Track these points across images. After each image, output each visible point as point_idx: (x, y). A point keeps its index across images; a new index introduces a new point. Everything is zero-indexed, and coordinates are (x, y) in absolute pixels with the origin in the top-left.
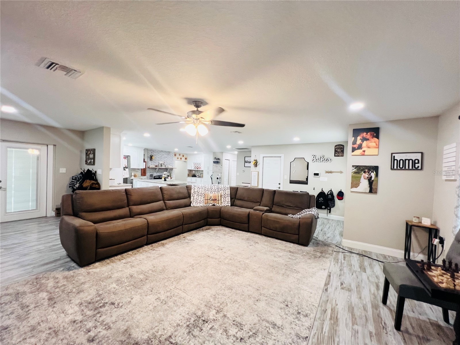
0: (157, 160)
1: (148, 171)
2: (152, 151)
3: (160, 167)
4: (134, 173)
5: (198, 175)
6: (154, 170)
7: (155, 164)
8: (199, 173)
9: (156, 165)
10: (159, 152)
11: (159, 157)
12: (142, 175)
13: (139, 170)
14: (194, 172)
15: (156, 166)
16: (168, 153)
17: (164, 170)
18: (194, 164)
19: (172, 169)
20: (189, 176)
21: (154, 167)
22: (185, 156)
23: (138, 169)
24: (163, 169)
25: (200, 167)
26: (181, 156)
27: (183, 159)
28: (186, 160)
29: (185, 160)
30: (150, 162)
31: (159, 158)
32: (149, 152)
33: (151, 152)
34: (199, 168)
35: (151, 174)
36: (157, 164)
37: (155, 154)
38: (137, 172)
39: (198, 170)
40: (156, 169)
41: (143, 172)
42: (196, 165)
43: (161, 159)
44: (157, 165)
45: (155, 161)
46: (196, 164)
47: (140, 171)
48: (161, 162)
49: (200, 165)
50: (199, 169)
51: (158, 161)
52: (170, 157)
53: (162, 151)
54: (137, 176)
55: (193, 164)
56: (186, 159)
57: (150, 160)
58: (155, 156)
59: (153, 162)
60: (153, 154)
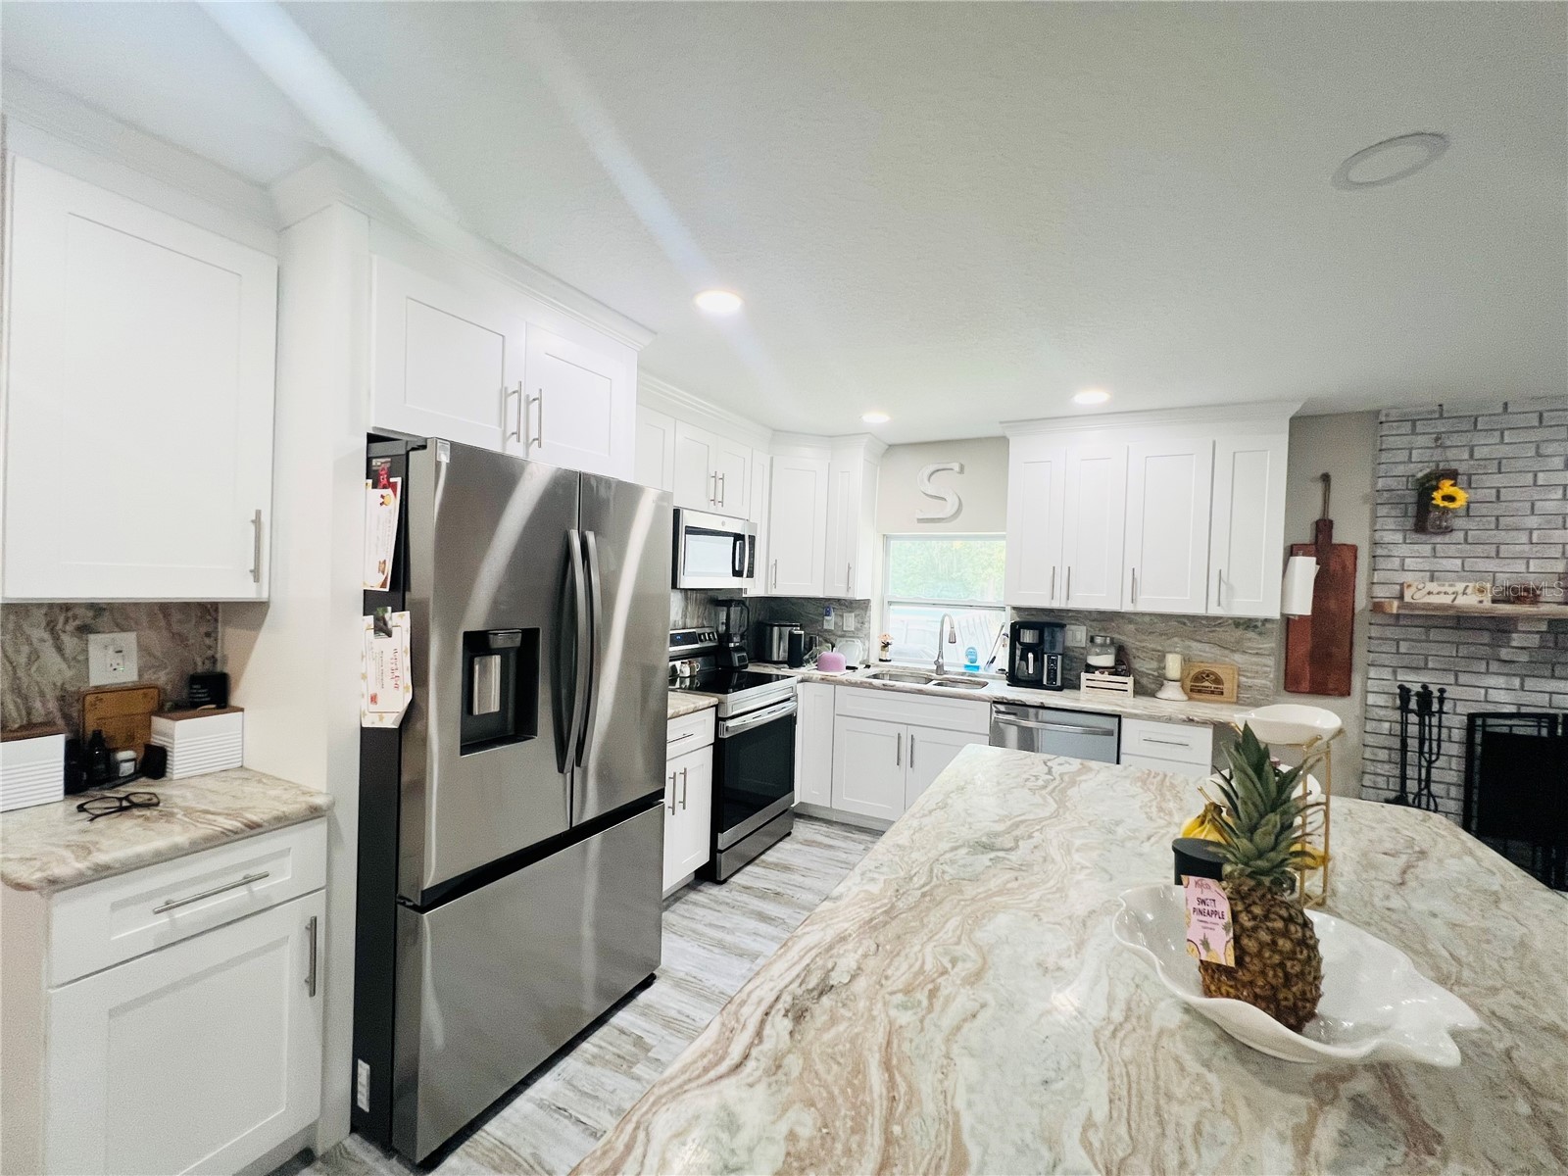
0: (1533, 522)
1: (1388, 647)
2: (1441, 426)
4: (1187, 661)
6: (1486, 638)
7: (1491, 565)
9: (1504, 580)
12: (1292, 684)
13: (1251, 634)
15: (1520, 594)
21: (1469, 601)
23: (1247, 624)
30: (1404, 550)
32: (1390, 442)
33: (1424, 441)
35: (1414, 682)
36: (1531, 571)
37: (1503, 451)
38: (1237, 647)
40: (1499, 628)
41: (1303, 649)
44: (1531, 581)
45: (1502, 536)
47: (1272, 643)
54: (1227, 687)
57: (1410, 523)
58: (1497, 480)
59: (1452, 550)
60: (1451, 454)
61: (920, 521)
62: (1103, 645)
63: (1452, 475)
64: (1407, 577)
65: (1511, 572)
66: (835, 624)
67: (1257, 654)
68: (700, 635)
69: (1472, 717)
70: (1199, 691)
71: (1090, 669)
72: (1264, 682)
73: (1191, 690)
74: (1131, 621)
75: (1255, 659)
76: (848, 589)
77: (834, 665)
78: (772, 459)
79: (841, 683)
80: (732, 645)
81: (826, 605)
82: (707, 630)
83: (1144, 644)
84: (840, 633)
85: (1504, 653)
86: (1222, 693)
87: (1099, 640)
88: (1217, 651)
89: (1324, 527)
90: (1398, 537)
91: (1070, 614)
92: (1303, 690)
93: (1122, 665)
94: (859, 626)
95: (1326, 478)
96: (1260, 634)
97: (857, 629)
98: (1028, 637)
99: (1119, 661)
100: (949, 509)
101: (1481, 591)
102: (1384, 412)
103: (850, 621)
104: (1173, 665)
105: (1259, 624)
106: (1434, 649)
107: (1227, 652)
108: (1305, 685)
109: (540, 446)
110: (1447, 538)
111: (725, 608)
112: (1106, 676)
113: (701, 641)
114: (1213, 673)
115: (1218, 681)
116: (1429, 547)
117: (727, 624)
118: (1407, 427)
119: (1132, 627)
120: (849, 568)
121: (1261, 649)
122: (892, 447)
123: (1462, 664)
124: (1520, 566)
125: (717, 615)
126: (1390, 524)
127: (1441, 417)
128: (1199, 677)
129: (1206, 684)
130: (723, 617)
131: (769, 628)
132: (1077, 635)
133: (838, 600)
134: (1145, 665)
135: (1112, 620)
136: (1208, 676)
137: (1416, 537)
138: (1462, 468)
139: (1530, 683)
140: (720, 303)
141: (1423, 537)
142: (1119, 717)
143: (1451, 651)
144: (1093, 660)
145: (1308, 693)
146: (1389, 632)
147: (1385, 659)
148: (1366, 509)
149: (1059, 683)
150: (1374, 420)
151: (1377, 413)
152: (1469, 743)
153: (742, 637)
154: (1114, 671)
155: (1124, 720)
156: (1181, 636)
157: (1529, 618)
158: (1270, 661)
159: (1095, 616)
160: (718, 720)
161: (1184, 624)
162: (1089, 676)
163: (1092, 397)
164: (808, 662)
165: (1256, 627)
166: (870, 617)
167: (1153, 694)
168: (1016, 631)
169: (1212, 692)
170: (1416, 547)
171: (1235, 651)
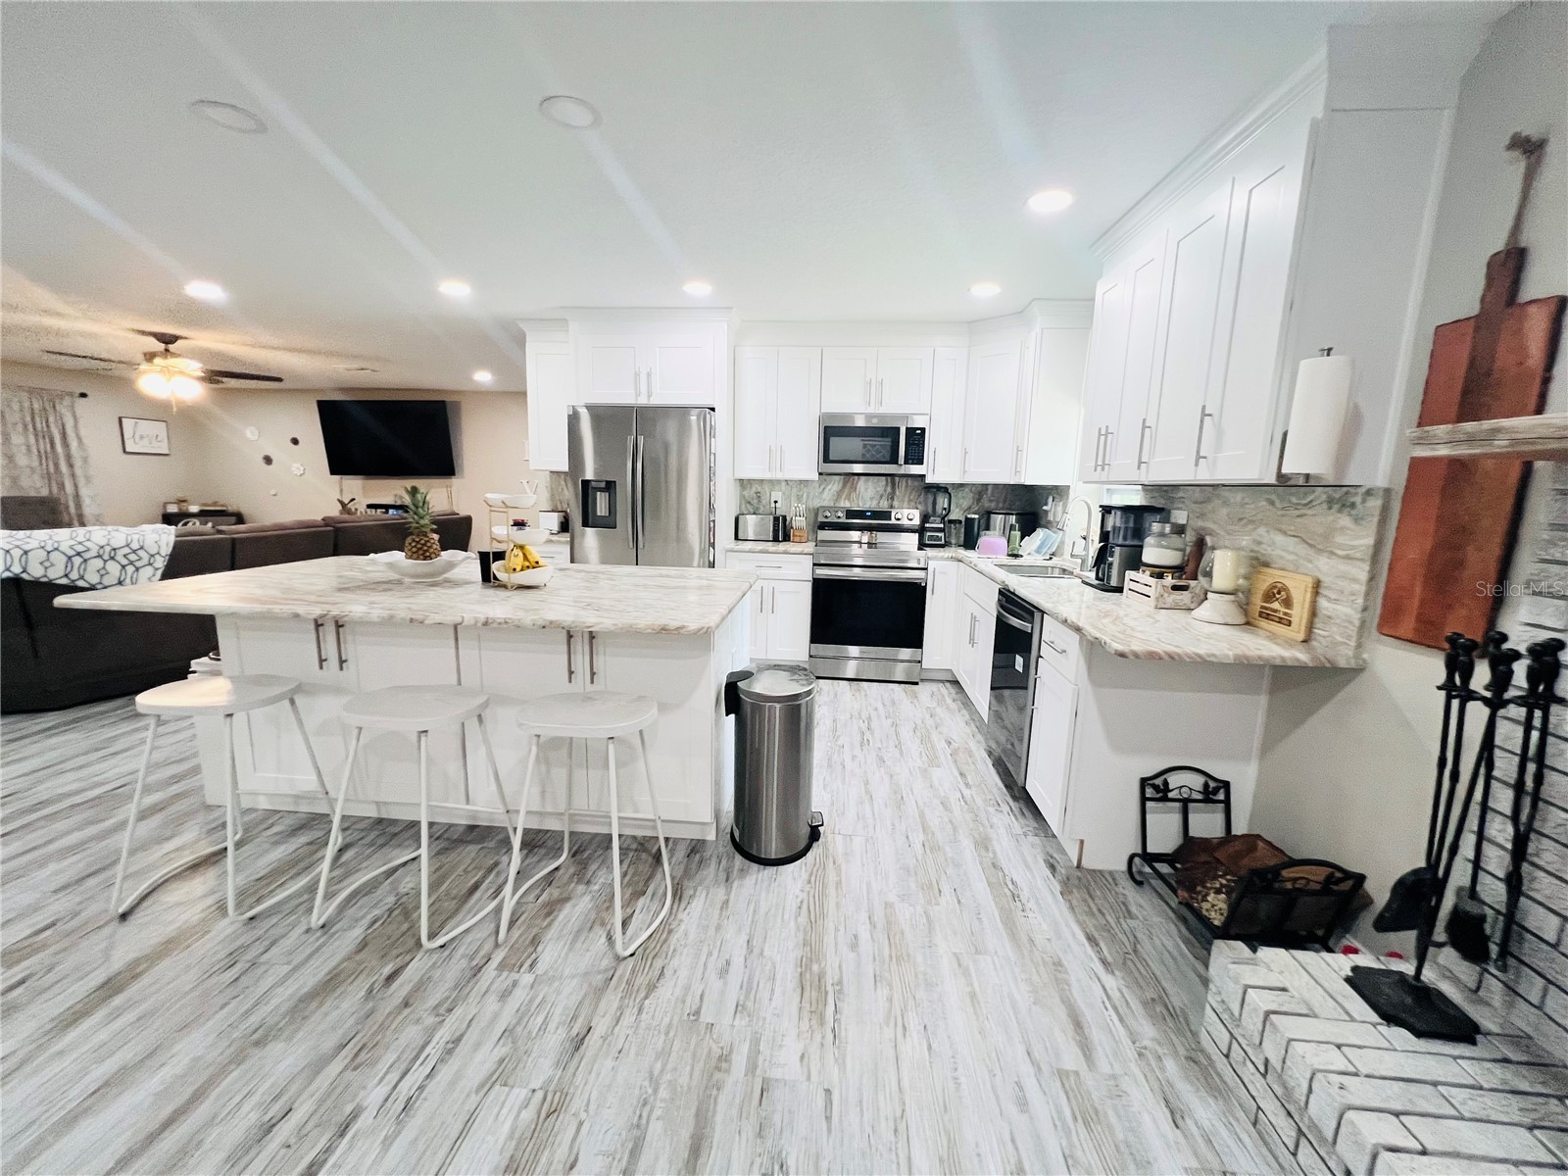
12: (1389, 622)
23: (1341, 499)
38: (1325, 544)
41: (1416, 549)
47: (1369, 539)
54: (1298, 613)
67: (1348, 557)
70: (1268, 617)
71: (1142, 567)
72: (1348, 611)
73: (1261, 614)
75: (1343, 567)
86: (1289, 624)
88: (1302, 549)
92: (1401, 632)
95: (1532, 147)
96: (1357, 520)
105: (1358, 500)
107: (1311, 552)
108: (1408, 625)
114: (1286, 589)
115: (1288, 603)
121: (1353, 547)
128: (1269, 596)
129: (1276, 606)
136: (1279, 593)
145: (1411, 641)
156: (1266, 525)
158: (1362, 572)
160: (813, 566)
162: (1133, 576)
165: (1353, 505)
169: (1280, 621)
171: (1320, 551)
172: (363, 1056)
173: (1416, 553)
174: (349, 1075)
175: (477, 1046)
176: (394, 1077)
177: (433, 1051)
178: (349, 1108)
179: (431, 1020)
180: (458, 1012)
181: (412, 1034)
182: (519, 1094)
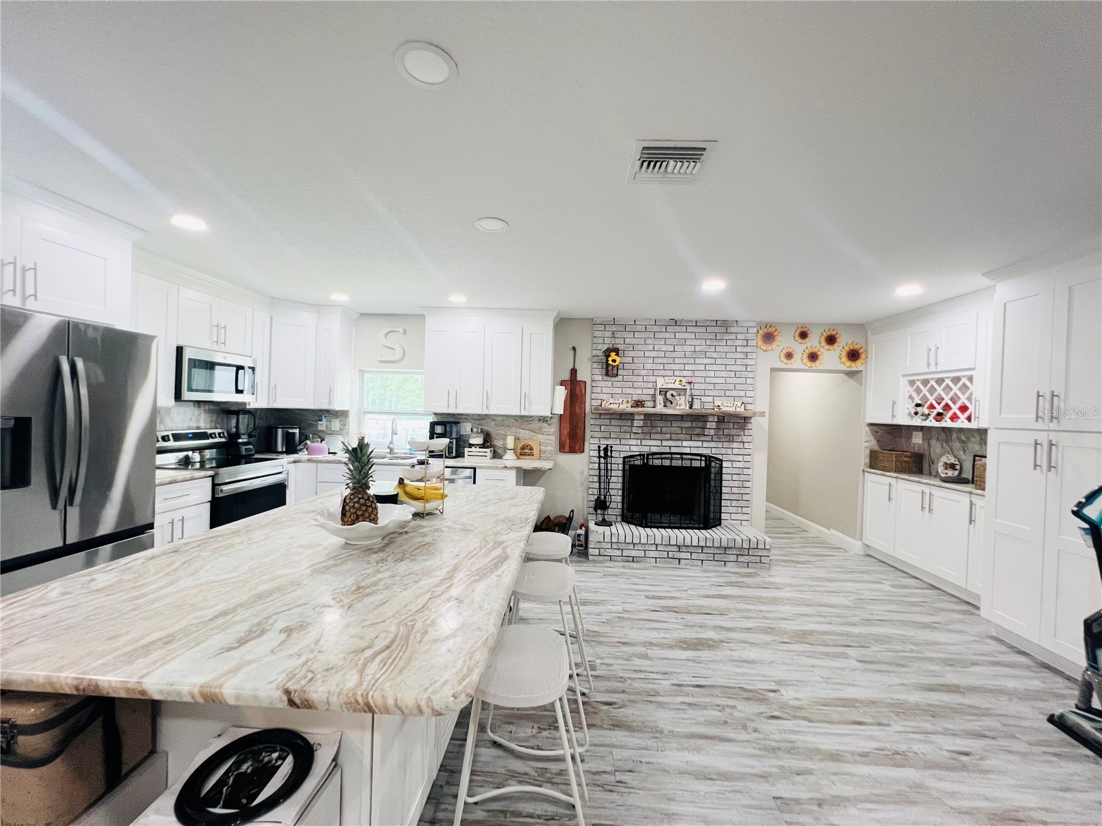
0: (644, 372)
1: (597, 429)
2: (615, 327)
3: (660, 408)
4: (517, 439)
5: (952, 466)
7: (631, 391)
8: (957, 445)
9: (635, 398)
10: (655, 329)
11: (653, 354)
12: (562, 448)
13: (545, 425)
14: (917, 439)
15: (639, 403)
16: (717, 330)
17: (689, 424)
18: (912, 383)
19: (741, 422)
20: (875, 462)
21: (623, 407)
22: (846, 341)
23: (543, 419)
24: (682, 417)
25: (963, 400)
26: (815, 342)
27: (833, 357)
28: (858, 366)
29: (848, 365)
30: (602, 384)
31: (656, 360)
32: (597, 334)
33: (609, 334)
34: (955, 409)
35: (603, 444)
36: (643, 393)
37: (634, 341)
38: (539, 431)
39: (947, 423)
40: (629, 417)
42: (932, 391)
43: (674, 367)
44: (644, 398)
45: (635, 378)
46: (925, 382)
47: (554, 429)
48: (661, 383)
49: (964, 388)
50: (954, 418)
51: (652, 379)
52: (726, 349)
53: (676, 322)
54: (536, 452)
55: (904, 382)
56: (854, 355)
57: (604, 372)
58: (632, 354)
59: (619, 384)
60: (618, 341)
61: (381, 362)
62: (478, 432)
63: (617, 351)
64: (603, 397)
65: (637, 394)
66: (327, 426)
67: (548, 434)
68: (211, 434)
69: (624, 458)
70: (524, 455)
71: (471, 446)
72: (551, 448)
73: (520, 454)
74: (493, 420)
75: (547, 437)
76: (330, 403)
77: (320, 451)
78: (272, 316)
79: (321, 462)
80: (240, 441)
81: (319, 414)
82: (220, 431)
83: (499, 432)
84: (330, 432)
85: (634, 430)
86: (533, 455)
87: (475, 430)
88: (531, 433)
89: (574, 372)
90: (600, 378)
91: (464, 417)
92: (566, 450)
93: (487, 442)
94: (342, 427)
95: (574, 349)
96: (549, 425)
97: (341, 429)
98: (439, 429)
99: (485, 441)
100: (398, 356)
101: (628, 402)
102: (595, 319)
103: (336, 424)
104: (510, 442)
105: (549, 419)
106: (612, 429)
107: (535, 434)
108: (567, 449)
109: (36, 299)
110: (616, 379)
111: (235, 416)
112: (478, 449)
113: (212, 438)
114: (529, 445)
115: (531, 449)
116: (611, 383)
117: (237, 427)
118: (602, 328)
119: (493, 423)
120: (331, 390)
121: (549, 432)
122: (364, 315)
123: (622, 435)
124: (639, 391)
125: (229, 420)
126: (597, 372)
127: (614, 324)
128: (523, 448)
129: (526, 451)
130: (234, 422)
131: (274, 430)
132: (466, 428)
133: (328, 411)
134: (498, 443)
135: (484, 419)
136: (526, 447)
137: (606, 378)
138: (621, 347)
139: (644, 442)
140: (189, 223)
141: (609, 378)
142: (475, 469)
143: (617, 429)
144: (472, 441)
145: (569, 451)
146: (598, 422)
147: (596, 435)
148: (590, 364)
149: (454, 455)
150: (592, 322)
151: (593, 319)
152: (624, 470)
153: (250, 436)
154: (483, 446)
155: (477, 470)
156: (514, 426)
157: (639, 414)
158: (553, 438)
159: (476, 417)
160: (214, 485)
161: (517, 420)
162: (470, 449)
163: (458, 299)
164: (301, 450)
165: (547, 421)
166: (349, 421)
167: (501, 457)
168: (433, 425)
169: (529, 455)
170: (606, 382)
171: (538, 433)
172: (653, 693)
173: (566, 431)
174: (661, 693)
175: (636, 665)
176: (657, 682)
177: (642, 675)
178: (673, 687)
179: (629, 681)
180: (621, 675)
181: (636, 684)
182: (649, 651)
